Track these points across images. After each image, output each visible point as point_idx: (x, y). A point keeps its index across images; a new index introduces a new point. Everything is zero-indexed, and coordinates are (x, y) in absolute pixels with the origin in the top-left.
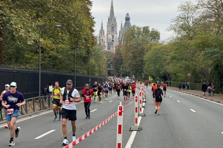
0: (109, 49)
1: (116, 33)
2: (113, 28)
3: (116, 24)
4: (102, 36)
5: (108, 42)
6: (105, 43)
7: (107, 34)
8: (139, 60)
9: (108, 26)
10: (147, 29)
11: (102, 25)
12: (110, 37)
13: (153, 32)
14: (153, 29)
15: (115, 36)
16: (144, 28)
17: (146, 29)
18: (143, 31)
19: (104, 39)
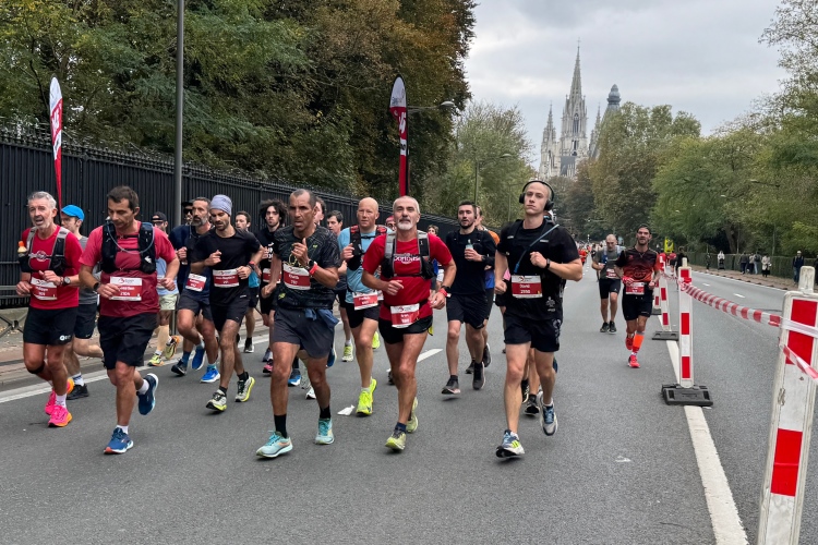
0: (564, 172)
1: (584, 137)
2: (576, 123)
3: (585, 115)
4: (550, 143)
5: (562, 158)
6: (556, 159)
7: (562, 139)
8: (637, 193)
9: (564, 119)
10: (665, 113)
11: (550, 115)
12: (569, 144)
13: (682, 120)
14: (681, 113)
15: (581, 143)
16: (657, 111)
17: (661, 114)
18: (654, 117)
19: (553, 150)
